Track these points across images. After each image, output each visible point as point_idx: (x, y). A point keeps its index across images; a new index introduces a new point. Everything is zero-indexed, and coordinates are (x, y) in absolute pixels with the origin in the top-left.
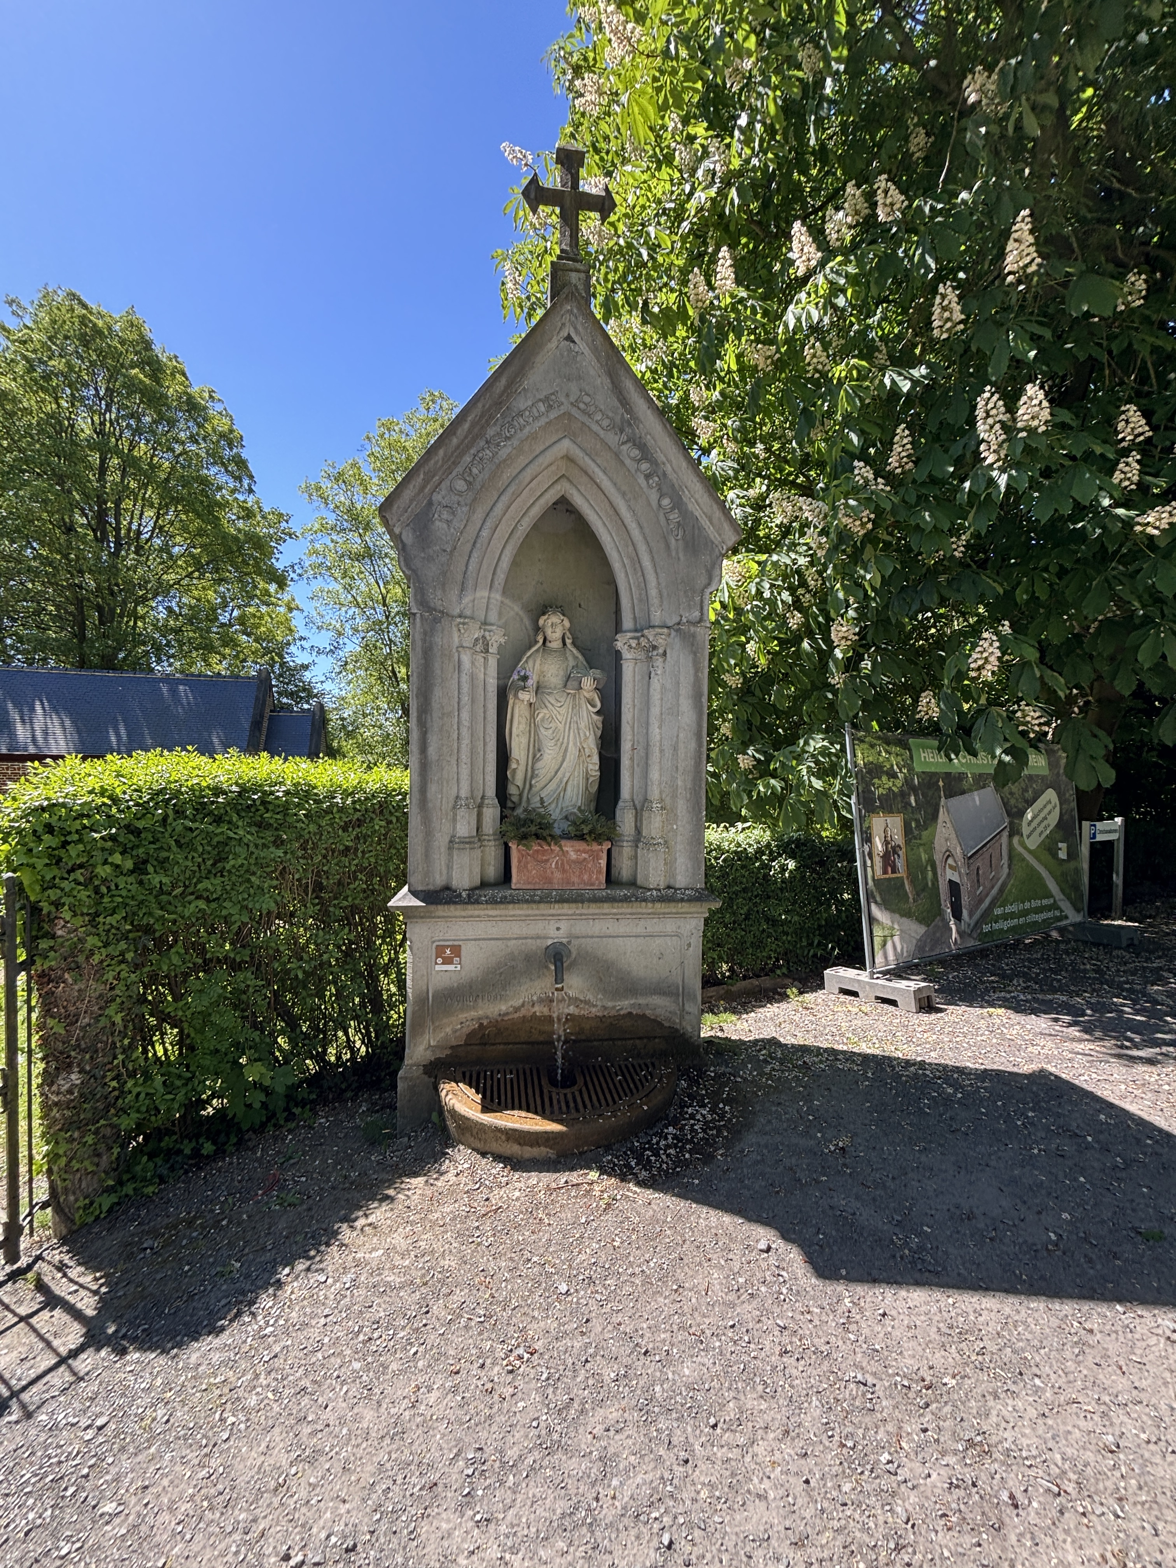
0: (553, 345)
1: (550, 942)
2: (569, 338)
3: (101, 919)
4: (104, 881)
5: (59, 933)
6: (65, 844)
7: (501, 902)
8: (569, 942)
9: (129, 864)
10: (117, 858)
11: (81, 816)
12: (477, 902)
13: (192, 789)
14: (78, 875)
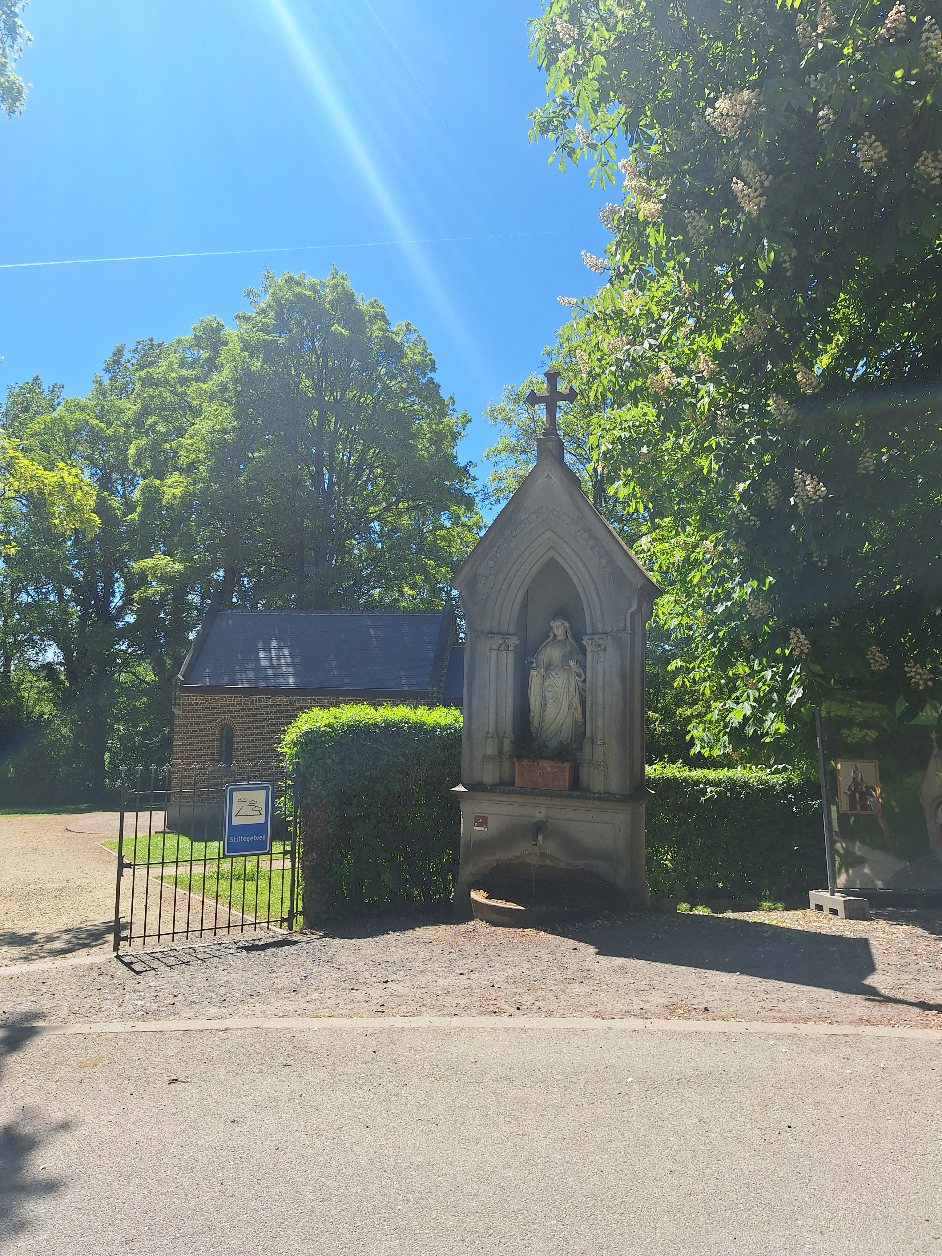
0: (540, 481)
1: (536, 820)
2: (549, 476)
3: (326, 784)
4: (329, 765)
5: (312, 788)
6: (316, 748)
7: (507, 793)
8: (547, 821)
9: (338, 760)
10: (334, 756)
11: (322, 736)
12: (495, 792)
13: (364, 725)
14: (320, 762)
